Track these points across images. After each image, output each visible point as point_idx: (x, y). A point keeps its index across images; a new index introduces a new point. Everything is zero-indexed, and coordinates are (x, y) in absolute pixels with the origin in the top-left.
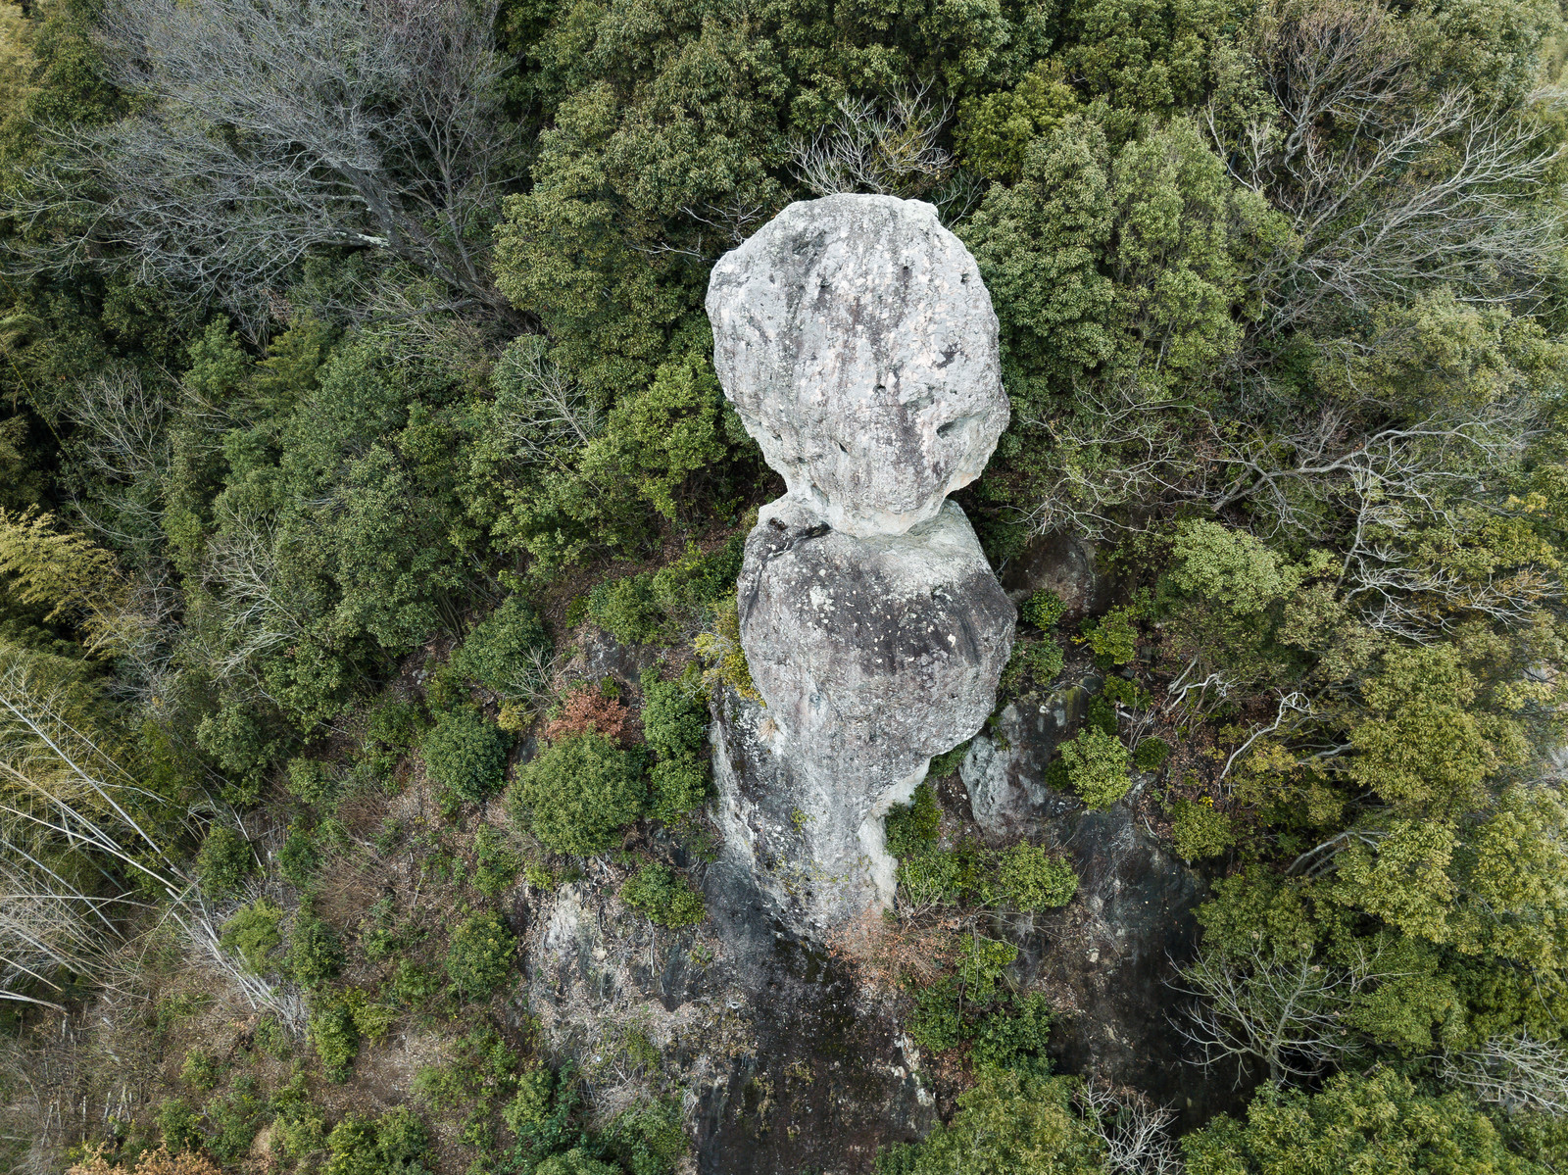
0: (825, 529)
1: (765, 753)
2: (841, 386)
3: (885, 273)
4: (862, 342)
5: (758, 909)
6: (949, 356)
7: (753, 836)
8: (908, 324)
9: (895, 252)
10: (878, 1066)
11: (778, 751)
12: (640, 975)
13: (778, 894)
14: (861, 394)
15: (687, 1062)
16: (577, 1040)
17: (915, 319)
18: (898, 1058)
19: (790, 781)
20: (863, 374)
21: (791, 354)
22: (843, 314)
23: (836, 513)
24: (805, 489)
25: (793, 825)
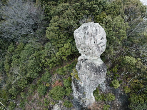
0: (87, 59)
1: (80, 86)
2: (90, 43)
3: (94, 30)
4: (92, 38)
5: (79, 104)
6: (102, 39)
7: (78, 96)
8: (97, 36)
9: (95, 28)
11: (82, 85)
13: (81, 102)
14: (93, 43)
17: (98, 35)
19: (83, 89)
20: (93, 41)
21: (84, 40)
22: (90, 35)
23: (88, 57)
24: (84, 55)
25: (84, 94)
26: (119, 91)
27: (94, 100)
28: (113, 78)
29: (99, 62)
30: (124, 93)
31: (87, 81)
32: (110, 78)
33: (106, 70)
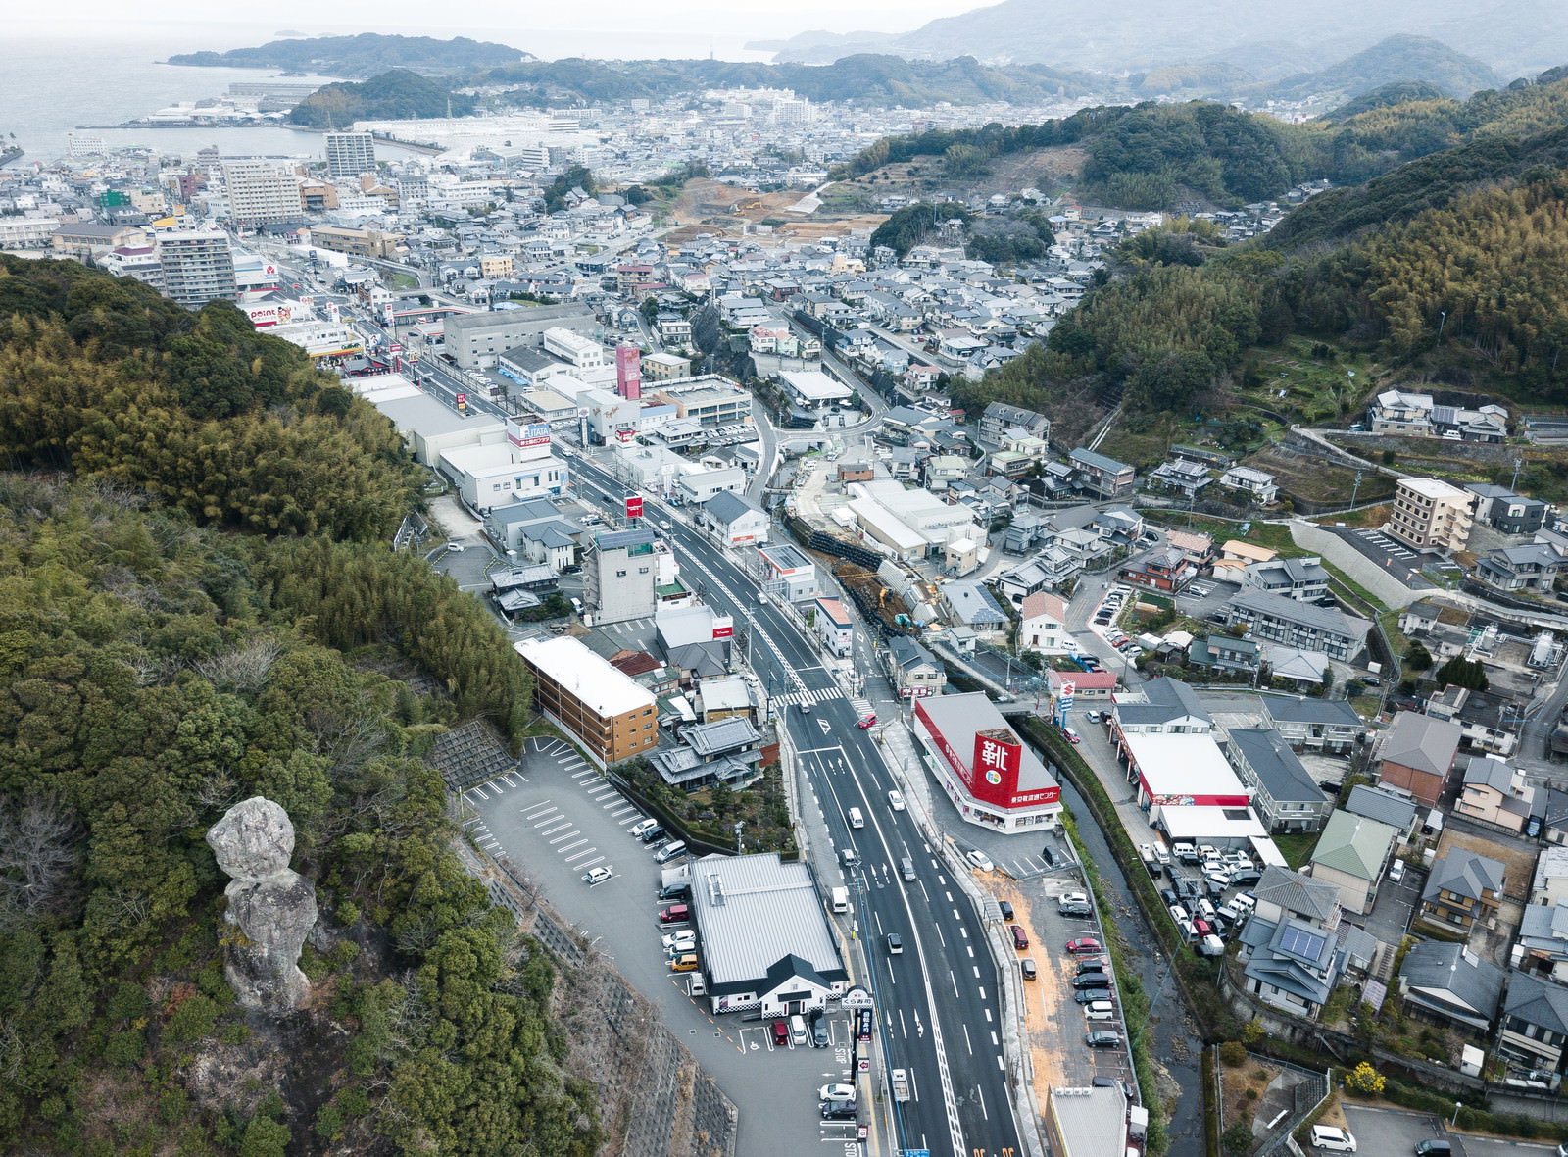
0: (258, 885)
1: (260, 959)
2: (259, 845)
3: (259, 816)
4: (260, 833)
5: (268, 1019)
6: (281, 825)
7: (259, 994)
8: (269, 824)
9: (259, 809)
10: (329, 1035)
11: (265, 955)
12: (239, 1065)
13: (274, 1007)
14: (265, 845)
15: (270, 1076)
16: (228, 1100)
18: (334, 1028)
19: (271, 962)
20: (264, 840)
21: (243, 844)
22: (253, 829)
23: (262, 878)
24: (250, 877)
25: (275, 977)
26: (364, 928)
27: (306, 981)
28: (336, 903)
29: (289, 879)
30: (378, 926)
31: (277, 934)
32: (328, 906)
33: (311, 889)
